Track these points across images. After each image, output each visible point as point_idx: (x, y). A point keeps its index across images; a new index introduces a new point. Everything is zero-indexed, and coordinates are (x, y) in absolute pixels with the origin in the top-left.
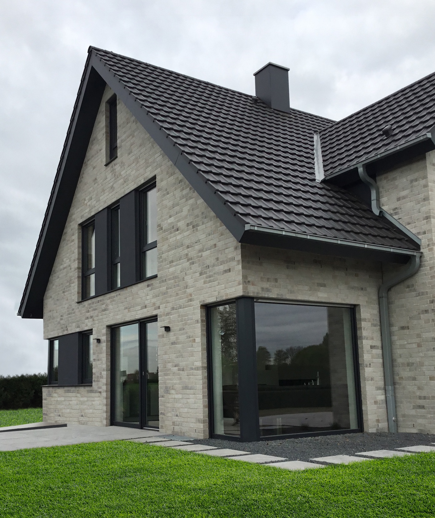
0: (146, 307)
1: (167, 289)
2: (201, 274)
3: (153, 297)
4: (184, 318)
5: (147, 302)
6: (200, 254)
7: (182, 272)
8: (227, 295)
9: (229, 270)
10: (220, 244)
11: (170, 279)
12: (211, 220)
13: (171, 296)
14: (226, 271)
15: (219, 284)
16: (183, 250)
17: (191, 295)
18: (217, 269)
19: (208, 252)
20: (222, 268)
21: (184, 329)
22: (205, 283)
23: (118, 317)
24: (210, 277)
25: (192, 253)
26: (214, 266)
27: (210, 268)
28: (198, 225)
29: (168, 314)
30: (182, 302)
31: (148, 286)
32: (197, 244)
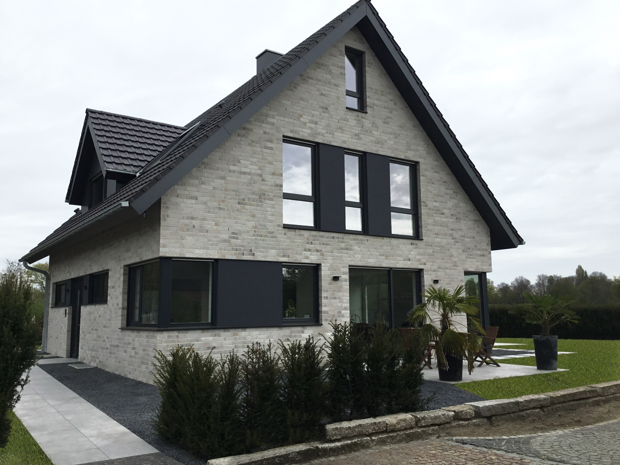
0: (409, 260)
1: (433, 252)
2: (463, 251)
3: (418, 254)
4: (450, 276)
5: (410, 256)
6: (463, 238)
7: (447, 245)
8: (483, 269)
9: (484, 256)
10: (477, 238)
11: (437, 246)
12: (470, 221)
13: (437, 259)
14: (481, 255)
15: (477, 261)
16: (448, 230)
17: (456, 262)
18: (475, 252)
19: (469, 240)
20: (479, 252)
21: (450, 284)
22: (466, 258)
24: (471, 255)
25: (456, 235)
26: (473, 249)
27: (470, 250)
28: (460, 219)
29: (434, 271)
30: (448, 265)
31: (412, 244)
32: (459, 231)
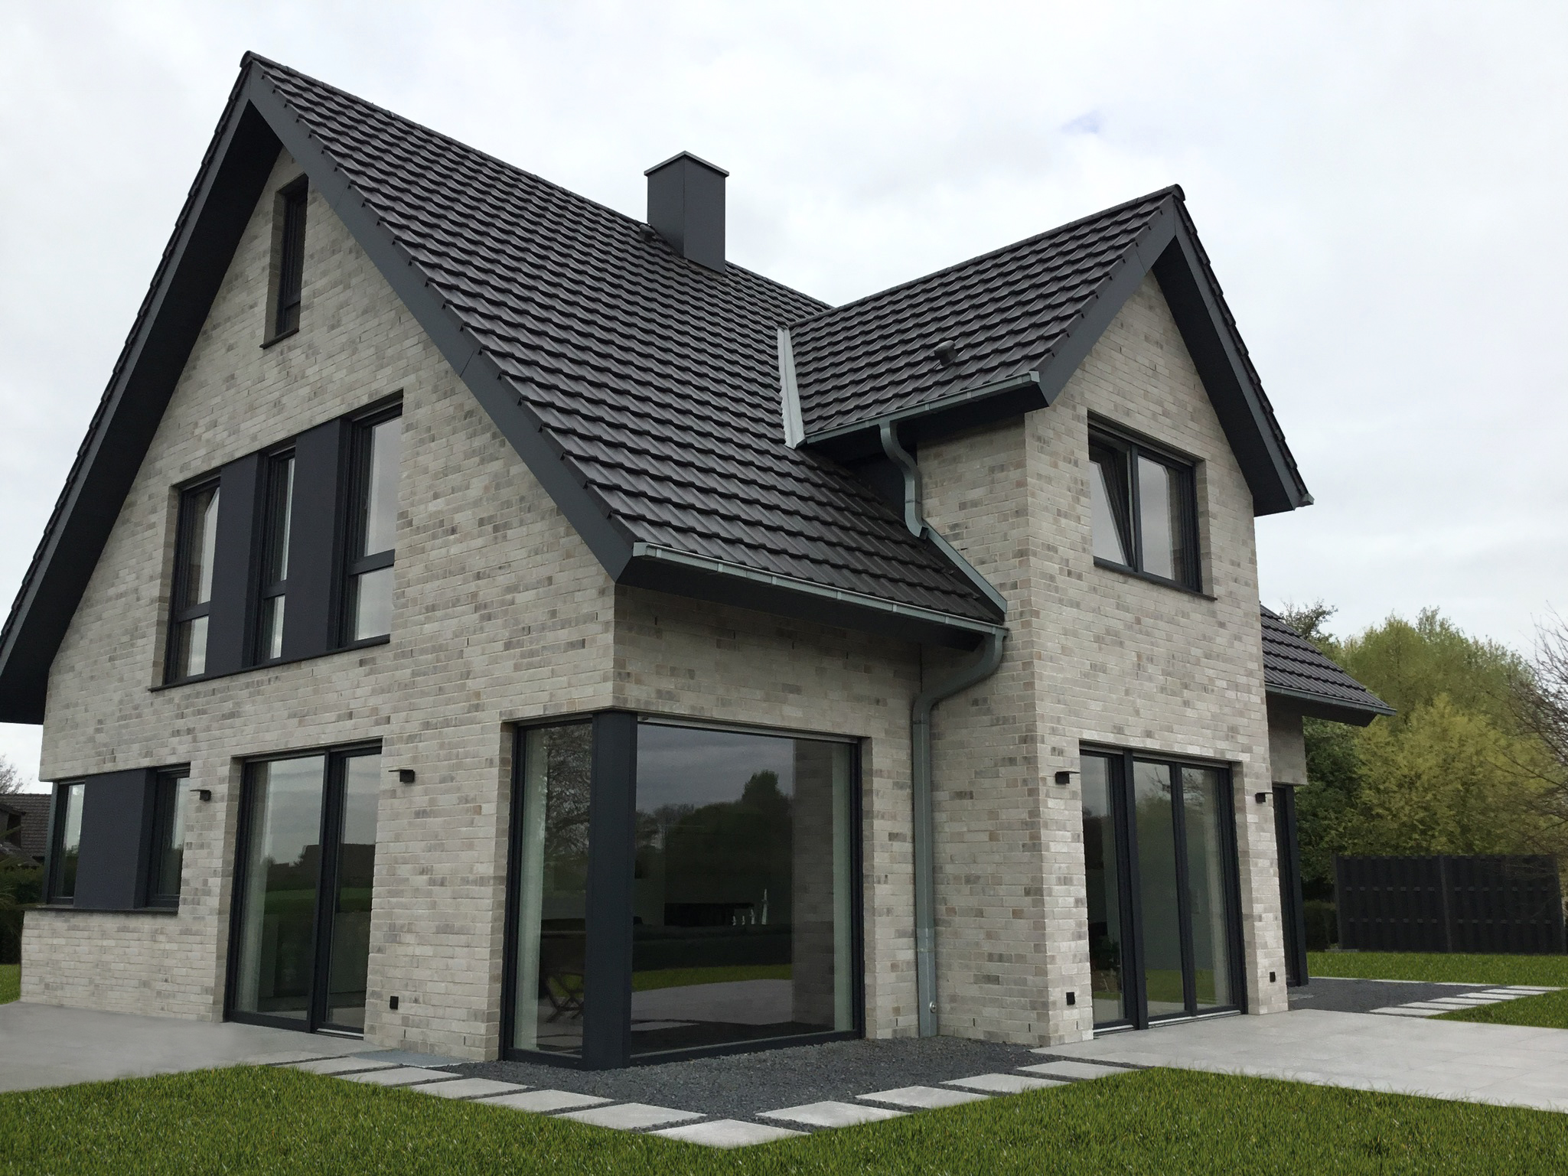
0: (350, 716)
1: (414, 674)
2: (508, 646)
3: (374, 692)
4: (455, 751)
5: (354, 705)
6: (509, 597)
7: (457, 637)
8: (572, 702)
9: (582, 644)
10: (562, 579)
11: (423, 651)
12: (543, 518)
13: (423, 694)
14: (572, 645)
15: (553, 673)
16: (465, 582)
17: (478, 695)
18: (550, 637)
19: (530, 595)
20: (564, 635)
21: (452, 779)
22: (517, 668)
23: (268, 736)
24: (532, 654)
25: (488, 591)
26: (543, 628)
27: (534, 634)
28: (507, 526)
29: (411, 738)
30: (452, 710)
31: (362, 663)
32: (502, 571)
